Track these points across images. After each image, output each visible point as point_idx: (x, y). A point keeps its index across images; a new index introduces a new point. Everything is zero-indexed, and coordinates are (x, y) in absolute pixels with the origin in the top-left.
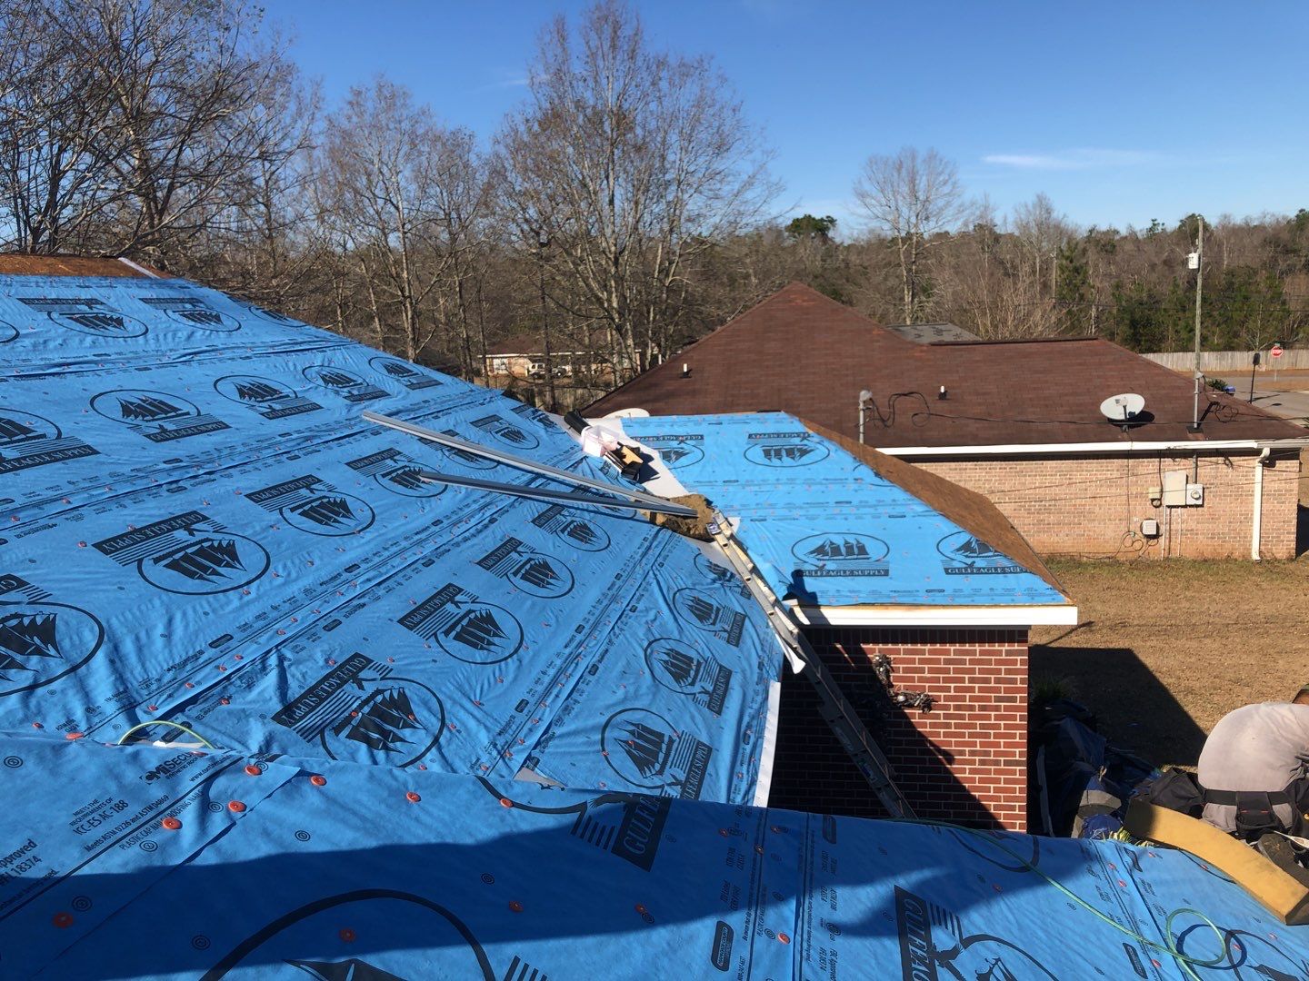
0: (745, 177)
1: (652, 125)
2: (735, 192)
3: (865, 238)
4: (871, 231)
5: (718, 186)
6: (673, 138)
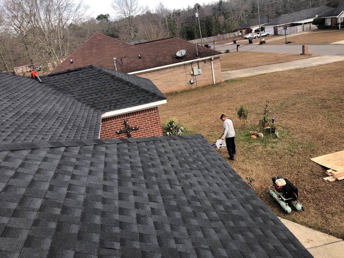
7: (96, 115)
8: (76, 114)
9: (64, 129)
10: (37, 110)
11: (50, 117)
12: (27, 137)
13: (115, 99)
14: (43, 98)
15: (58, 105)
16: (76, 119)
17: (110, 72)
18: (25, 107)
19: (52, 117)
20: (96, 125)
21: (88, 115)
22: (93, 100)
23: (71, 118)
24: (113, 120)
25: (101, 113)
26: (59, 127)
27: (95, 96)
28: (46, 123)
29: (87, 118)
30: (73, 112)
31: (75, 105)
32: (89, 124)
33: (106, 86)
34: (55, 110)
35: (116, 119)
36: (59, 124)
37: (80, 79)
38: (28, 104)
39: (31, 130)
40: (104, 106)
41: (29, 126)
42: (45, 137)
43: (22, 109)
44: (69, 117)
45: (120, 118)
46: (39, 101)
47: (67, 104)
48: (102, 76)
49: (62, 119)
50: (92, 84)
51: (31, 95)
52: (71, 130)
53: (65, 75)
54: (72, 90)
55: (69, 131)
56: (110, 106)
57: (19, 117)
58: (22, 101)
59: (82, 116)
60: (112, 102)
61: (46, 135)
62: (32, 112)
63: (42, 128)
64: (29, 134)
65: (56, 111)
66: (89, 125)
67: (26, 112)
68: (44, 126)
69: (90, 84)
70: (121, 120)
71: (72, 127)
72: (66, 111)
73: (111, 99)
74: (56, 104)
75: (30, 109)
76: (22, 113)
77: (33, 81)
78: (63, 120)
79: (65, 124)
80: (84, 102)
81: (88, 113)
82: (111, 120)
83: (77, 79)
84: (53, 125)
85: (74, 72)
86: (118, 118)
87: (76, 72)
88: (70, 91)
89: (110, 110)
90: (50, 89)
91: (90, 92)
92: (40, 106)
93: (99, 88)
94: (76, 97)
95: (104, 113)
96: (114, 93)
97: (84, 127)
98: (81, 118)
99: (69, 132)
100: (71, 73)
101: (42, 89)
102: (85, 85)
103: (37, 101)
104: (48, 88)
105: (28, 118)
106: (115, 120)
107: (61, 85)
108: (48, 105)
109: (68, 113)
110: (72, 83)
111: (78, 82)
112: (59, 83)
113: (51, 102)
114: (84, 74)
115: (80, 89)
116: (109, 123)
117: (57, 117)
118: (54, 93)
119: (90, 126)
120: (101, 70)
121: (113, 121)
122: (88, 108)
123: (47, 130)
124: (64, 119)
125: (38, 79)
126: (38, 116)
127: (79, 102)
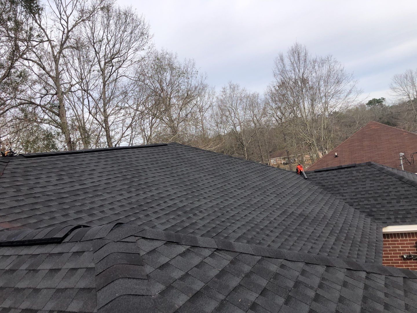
0: (348, 91)
1: (314, 80)
2: (345, 96)
3: (397, 102)
4: (399, 100)
5: (339, 95)
6: (322, 83)
7: (375, 227)
8: (349, 222)
9: (336, 241)
10: (303, 211)
11: (318, 222)
12: (295, 242)
13: (404, 208)
14: (309, 197)
15: (327, 208)
16: (349, 229)
17: (395, 171)
18: (291, 205)
19: (320, 222)
20: (377, 242)
21: (364, 226)
22: (370, 207)
23: (342, 226)
24: (399, 237)
25: (381, 226)
26: (329, 237)
27: (373, 202)
28: (315, 229)
29: (363, 230)
30: (345, 219)
31: (347, 211)
32: (366, 238)
33: (390, 190)
34: (323, 214)
35: (402, 237)
36: (329, 232)
37: (354, 178)
38: (294, 203)
39: (299, 235)
40: (386, 216)
41: (296, 228)
42: (314, 246)
43: (289, 208)
44: (341, 225)
45: (409, 237)
46: (305, 200)
47: (337, 207)
48: (384, 176)
49: (333, 226)
50: (369, 185)
51: (296, 192)
52: (344, 242)
53: (335, 172)
54: (342, 191)
55: (342, 243)
56: (396, 218)
57: (286, 216)
58: (288, 199)
59: (356, 227)
60: (399, 213)
61: (315, 243)
62: (299, 213)
63: (310, 234)
64: (297, 239)
65: (325, 216)
66: (367, 240)
67: (293, 212)
68: (313, 232)
69: (367, 185)
70: (410, 240)
71: (345, 239)
72: (337, 216)
73: (397, 208)
74: (324, 206)
75: (296, 209)
76: (288, 212)
77: (298, 176)
78: (334, 228)
79: (336, 233)
80: (357, 207)
81: (364, 224)
82: (395, 237)
83: (350, 178)
84: (322, 232)
85: (346, 169)
86: (406, 237)
87: (349, 169)
88: (340, 191)
89: (396, 223)
90: (317, 187)
91: (367, 195)
92: (307, 206)
93: (379, 191)
94: (348, 201)
95: (386, 226)
96: (401, 201)
97: (360, 242)
98: (355, 228)
99: (342, 245)
100: (342, 170)
101: (307, 186)
102: (359, 186)
103: (303, 200)
104: (313, 186)
105: (295, 219)
106: (401, 239)
107: (329, 183)
108: (316, 206)
109: (338, 219)
110: (343, 182)
111: (350, 182)
112: (327, 181)
113: (318, 203)
114: (359, 173)
115: (353, 190)
116: (392, 241)
117: (326, 223)
118: (321, 193)
119: (369, 242)
120: (383, 169)
121: (397, 239)
122: (363, 216)
123: (316, 238)
124: (334, 226)
125: (303, 174)
126: (305, 219)
127: (351, 207)
